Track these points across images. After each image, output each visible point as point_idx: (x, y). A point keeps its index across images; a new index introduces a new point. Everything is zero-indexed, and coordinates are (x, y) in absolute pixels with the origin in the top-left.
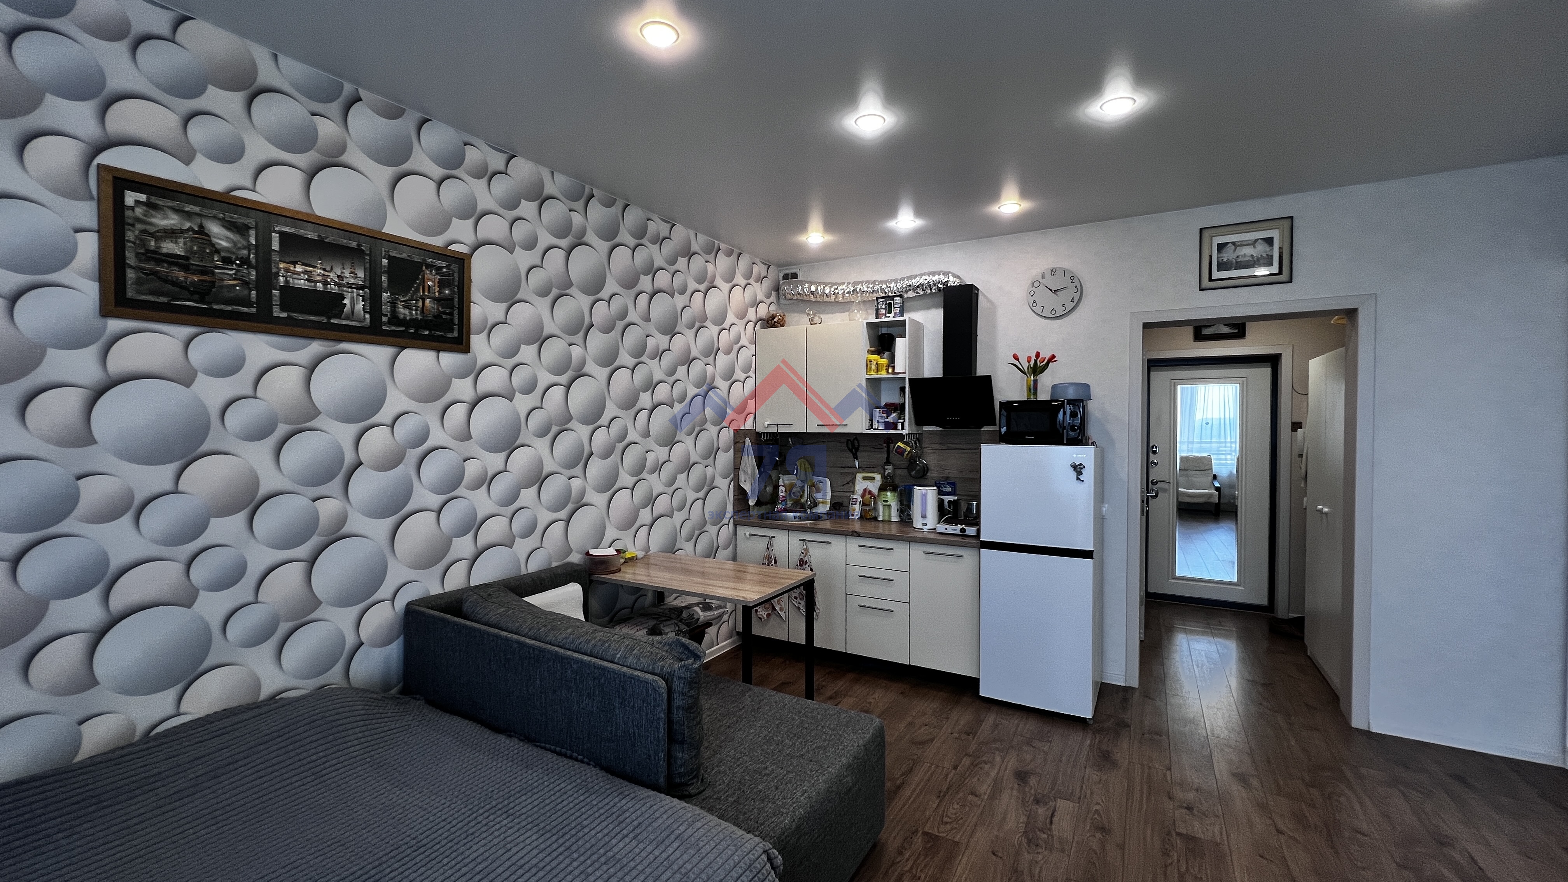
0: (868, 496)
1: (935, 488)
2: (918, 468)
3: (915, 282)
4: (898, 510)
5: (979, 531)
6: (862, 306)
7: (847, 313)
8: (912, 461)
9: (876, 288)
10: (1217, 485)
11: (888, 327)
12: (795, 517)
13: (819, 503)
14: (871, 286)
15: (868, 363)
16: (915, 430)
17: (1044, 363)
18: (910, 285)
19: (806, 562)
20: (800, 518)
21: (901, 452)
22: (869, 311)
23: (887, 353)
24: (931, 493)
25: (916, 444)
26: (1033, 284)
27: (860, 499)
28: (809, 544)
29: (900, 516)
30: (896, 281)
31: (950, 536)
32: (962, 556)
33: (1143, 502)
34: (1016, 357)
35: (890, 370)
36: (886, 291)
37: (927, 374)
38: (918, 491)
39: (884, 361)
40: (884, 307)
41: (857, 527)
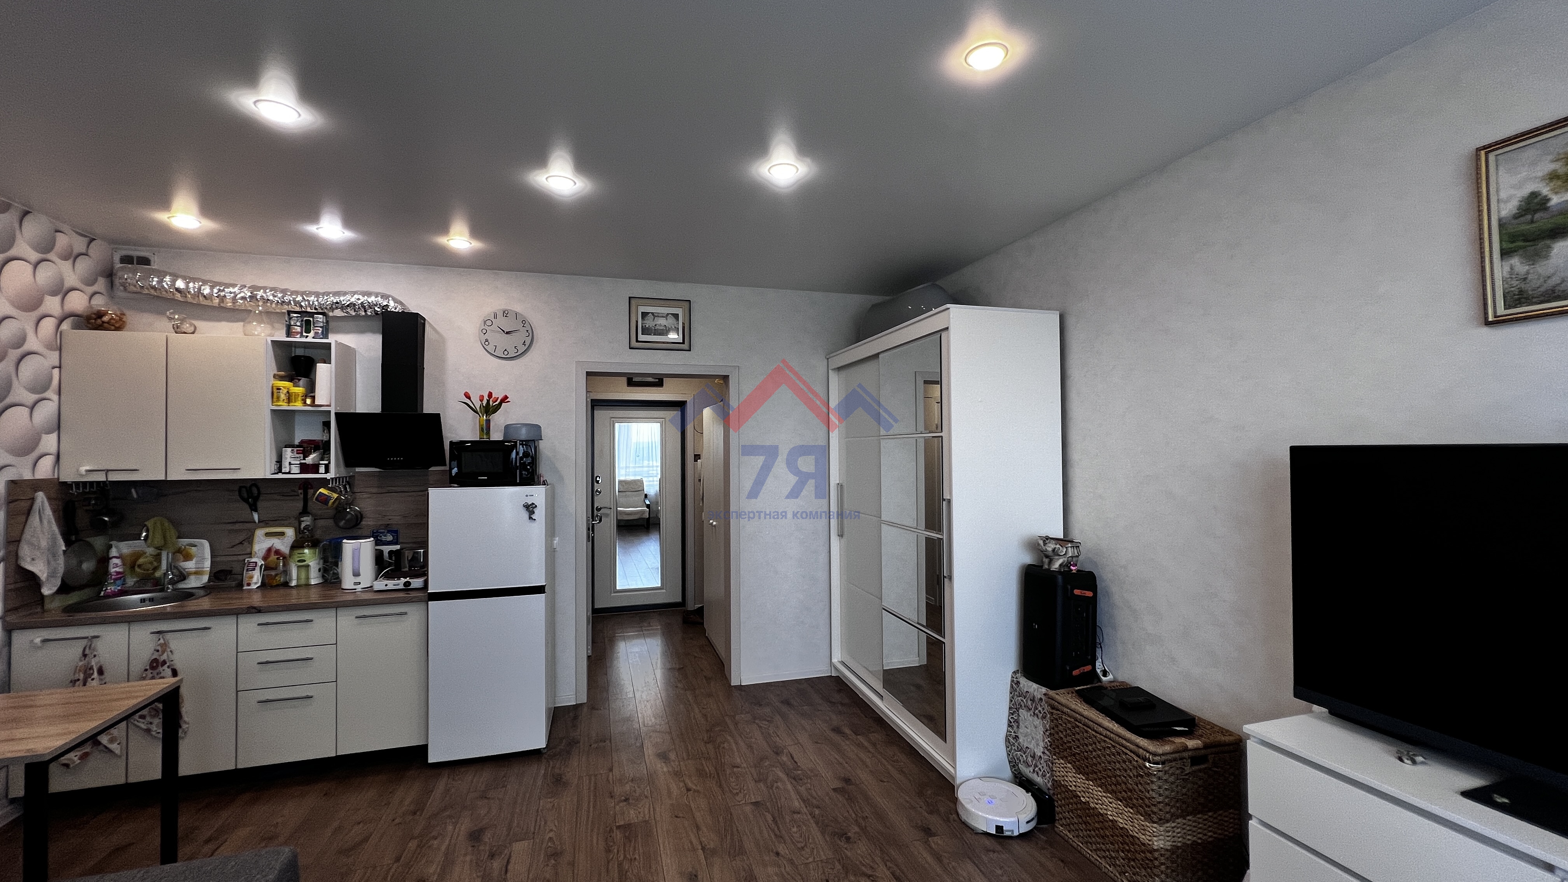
0: (273, 557)
1: (372, 539)
2: (349, 516)
3: (345, 300)
4: (320, 570)
5: (426, 583)
6: (264, 317)
7: (242, 323)
8: (340, 510)
9: (287, 298)
10: (648, 502)
11: (305, 348)
12: (143, 600)
13: (190, 574)
14: (280, 295)
15: (275, 391)
16: (343, 472)
17: (497, 403)
18: (337, 303)
19: (164, 662)
20: (151, 600)
21: (324, 500)
22: (277, 325)
23: (303, 381)
24: (366, 546)
25: (345, 489)
26: (485, 322)
27: (260, 562)
28: (168, 636)
29: (323, 577)
30: (317, 295)
31: (389, 593)
32: (406, 613)
33: (589, 529)
34: (467, 396)
35: (308, 401)
36: (303, 304)
37: (361, 407)
38: (348, 546)
39: (300, 390)
40: (298, 324)
41: (257, 600)
